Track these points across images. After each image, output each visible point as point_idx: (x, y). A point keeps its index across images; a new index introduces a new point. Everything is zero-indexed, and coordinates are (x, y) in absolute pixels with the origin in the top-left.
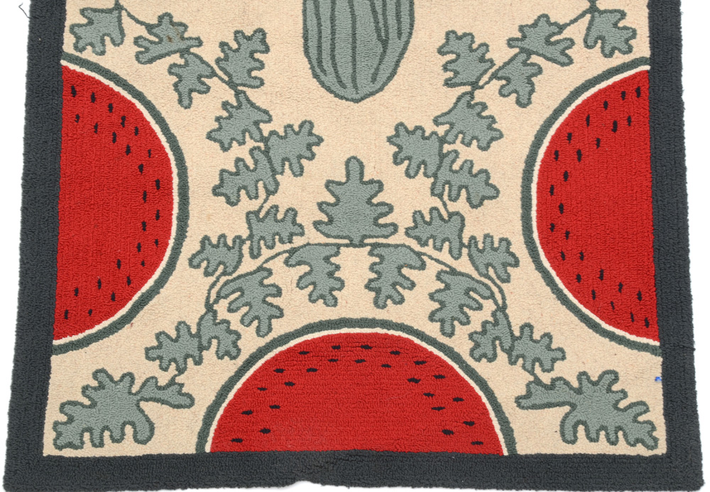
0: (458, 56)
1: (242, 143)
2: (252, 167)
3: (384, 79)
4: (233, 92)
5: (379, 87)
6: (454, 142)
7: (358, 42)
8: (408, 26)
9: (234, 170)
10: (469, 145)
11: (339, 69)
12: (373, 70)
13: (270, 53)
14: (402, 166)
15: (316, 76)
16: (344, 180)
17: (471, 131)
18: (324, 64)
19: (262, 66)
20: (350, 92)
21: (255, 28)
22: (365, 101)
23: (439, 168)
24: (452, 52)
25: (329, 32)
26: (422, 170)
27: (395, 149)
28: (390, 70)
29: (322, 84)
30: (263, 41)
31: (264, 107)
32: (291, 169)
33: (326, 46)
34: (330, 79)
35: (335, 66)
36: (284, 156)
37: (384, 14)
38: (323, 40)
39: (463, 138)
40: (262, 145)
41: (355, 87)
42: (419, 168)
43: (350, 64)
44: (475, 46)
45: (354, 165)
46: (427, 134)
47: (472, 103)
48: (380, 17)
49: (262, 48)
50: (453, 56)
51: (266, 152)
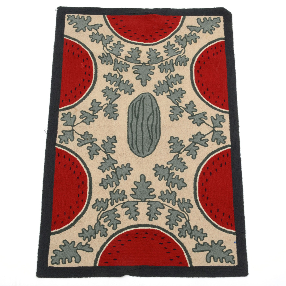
0: (174, 144)
1: (108, 170)
2: (111, 177)
3: (152, 151)
4: (106, 155)
5: (150, 153)
6: (173, 170)
7: (144, 140)
8: (159, 135)
9: (106, 178)
10: (177, 170)
11: (138, 147)
12: (148, 148)
13: (117, 143)
14: (157, 177)
15: (131, 150)
16: (139, 181)
17: (178, 166)
18: (134, 146)
19: (115, 147)
20: (141, 154)
21: (113, 135)
22: (146, 157)
23: (169, 177)
24: (172, 143)
25: (135, 136)
26: (163, 178)
27: (155, 172)
28: (154, 148)
29: (133, 152)
30: (115, 139)
31: (115, 159)
32: (123, 178)
33: (134, 141)
34: (135, 151)
35: (137, 147)
36: (121, 174)
37: (152, 131)
38: (133, 139)
39: (176, 169)
40: (114, 171)
41: (143, 153)
42: (162, 177)
43: (142, 146)
44: (179, 141)
45: (143, 177)
46: (165, 167)
47: (178, 158)
48: (151, 132)
49: (115, 141)
50: (173, 144)
51: (116, 173)
